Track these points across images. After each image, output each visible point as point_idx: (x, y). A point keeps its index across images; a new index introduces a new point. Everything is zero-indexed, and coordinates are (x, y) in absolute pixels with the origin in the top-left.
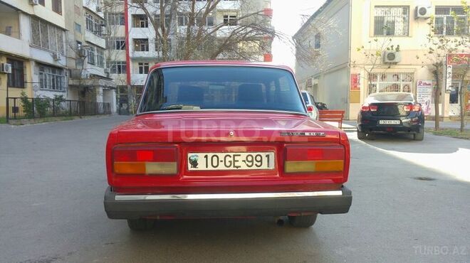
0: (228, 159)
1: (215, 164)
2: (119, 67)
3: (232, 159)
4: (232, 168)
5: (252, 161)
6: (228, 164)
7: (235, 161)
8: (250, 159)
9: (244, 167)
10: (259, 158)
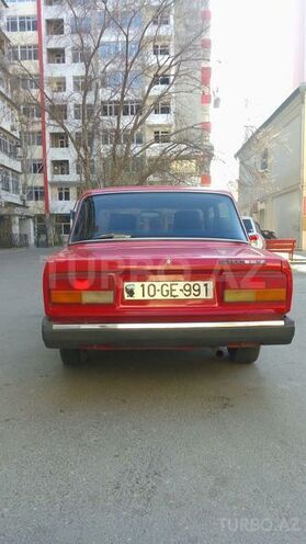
0: (165, 288)
1: (152, 293)
2: (36, 193)
3: (169, 288)
4: (169, 297)
5: (190, 290)
6: (165, 293)
7: (172, 290)
8: (187, 288)
9: (181, 296)
10: (197, 288)
